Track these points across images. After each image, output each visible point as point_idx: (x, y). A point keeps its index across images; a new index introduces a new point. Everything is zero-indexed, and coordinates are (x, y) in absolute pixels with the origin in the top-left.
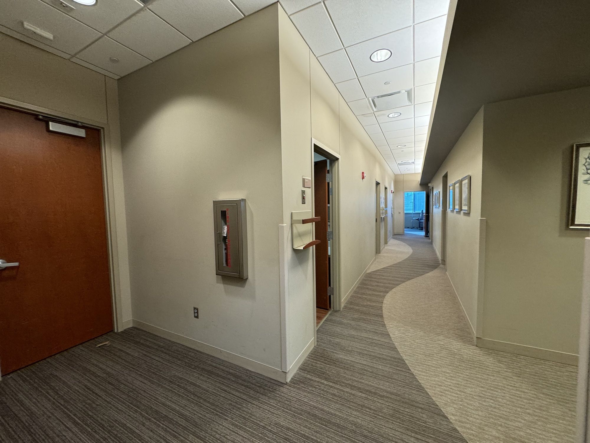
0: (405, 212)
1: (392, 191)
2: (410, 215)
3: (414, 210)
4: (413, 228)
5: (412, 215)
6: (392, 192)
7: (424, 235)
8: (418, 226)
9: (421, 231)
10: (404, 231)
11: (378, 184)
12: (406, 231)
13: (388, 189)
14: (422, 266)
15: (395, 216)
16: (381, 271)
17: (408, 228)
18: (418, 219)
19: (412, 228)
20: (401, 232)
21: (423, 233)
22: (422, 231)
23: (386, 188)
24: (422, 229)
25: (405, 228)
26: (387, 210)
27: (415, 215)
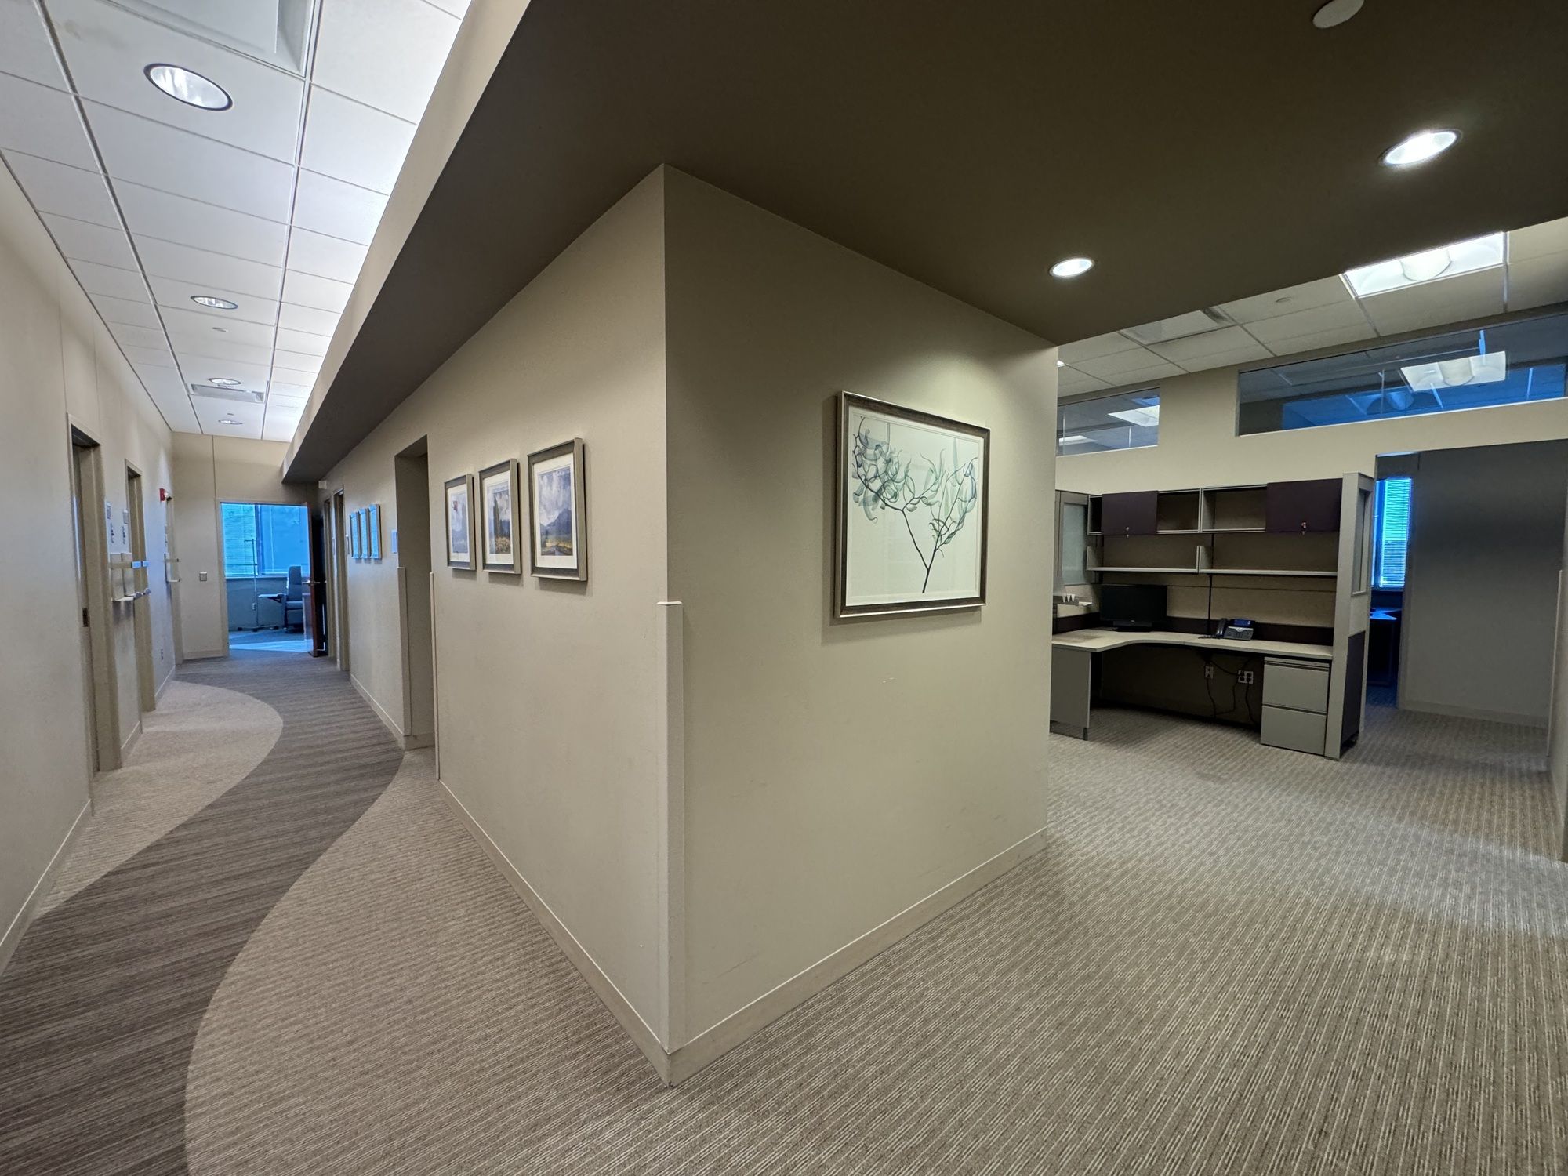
0: (228, 574)
1: (162, 491)
2: (248, 586)
3: (261, 566)
4: (262, 628)
5: (255, 585)
6: (166, 495)
7: (311, 648)
8: (280, 621)
9: (296, 636)
10: (226, 643)
11: (83, 445)
12: (235, 642)
13: (145, 480)
14: (339, 776)
15: (183, 593)
16: (136, 874)
17: (240, 629)
18: (279, 597)
19: (255, 630)
20: (214, 647)
21: (304, 644)
22: (299, 636)
23: (133, 476)
24: (297, 630)
25: (231, 630)
26: (144, 569)
27: (263, 585)
